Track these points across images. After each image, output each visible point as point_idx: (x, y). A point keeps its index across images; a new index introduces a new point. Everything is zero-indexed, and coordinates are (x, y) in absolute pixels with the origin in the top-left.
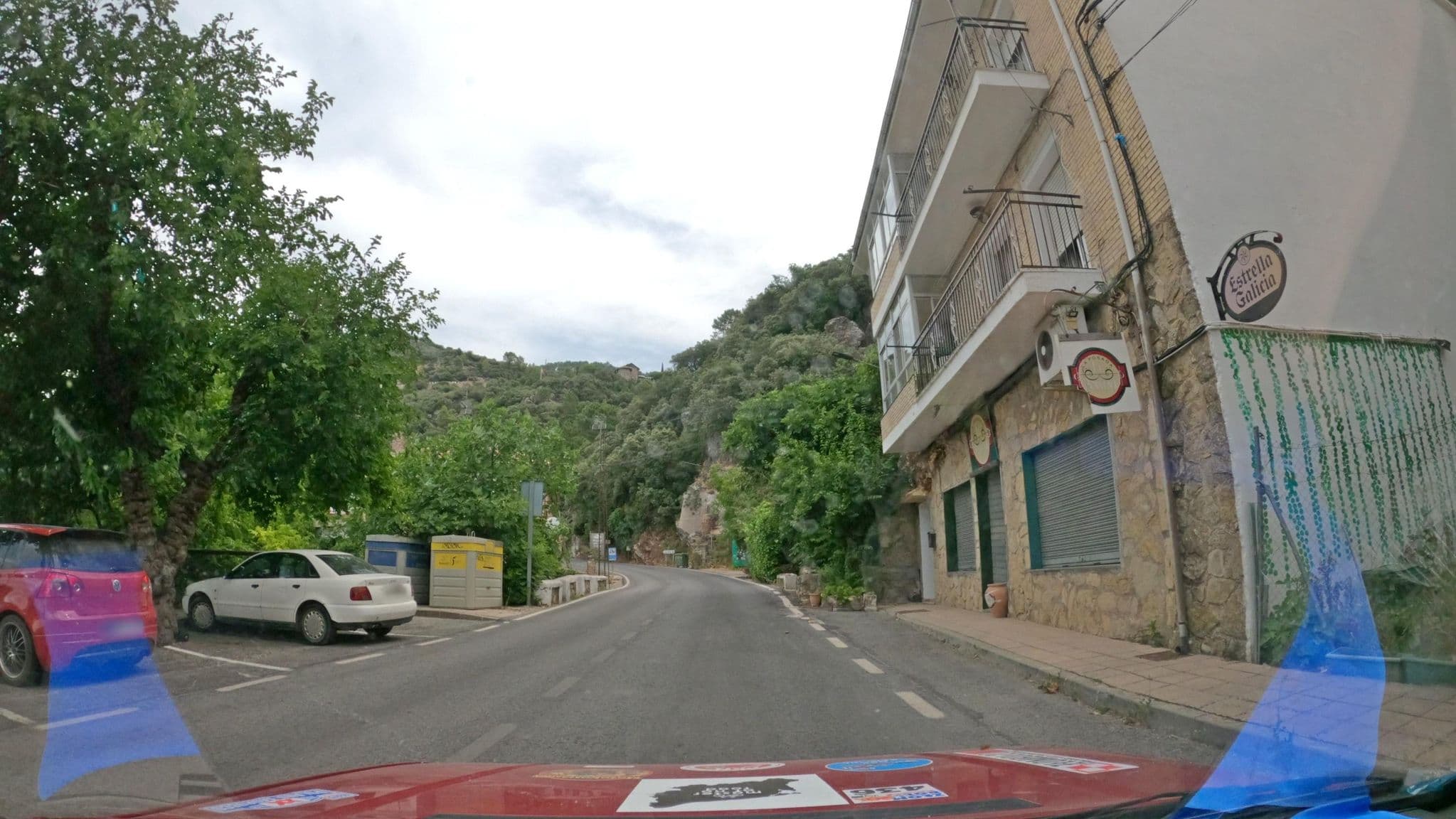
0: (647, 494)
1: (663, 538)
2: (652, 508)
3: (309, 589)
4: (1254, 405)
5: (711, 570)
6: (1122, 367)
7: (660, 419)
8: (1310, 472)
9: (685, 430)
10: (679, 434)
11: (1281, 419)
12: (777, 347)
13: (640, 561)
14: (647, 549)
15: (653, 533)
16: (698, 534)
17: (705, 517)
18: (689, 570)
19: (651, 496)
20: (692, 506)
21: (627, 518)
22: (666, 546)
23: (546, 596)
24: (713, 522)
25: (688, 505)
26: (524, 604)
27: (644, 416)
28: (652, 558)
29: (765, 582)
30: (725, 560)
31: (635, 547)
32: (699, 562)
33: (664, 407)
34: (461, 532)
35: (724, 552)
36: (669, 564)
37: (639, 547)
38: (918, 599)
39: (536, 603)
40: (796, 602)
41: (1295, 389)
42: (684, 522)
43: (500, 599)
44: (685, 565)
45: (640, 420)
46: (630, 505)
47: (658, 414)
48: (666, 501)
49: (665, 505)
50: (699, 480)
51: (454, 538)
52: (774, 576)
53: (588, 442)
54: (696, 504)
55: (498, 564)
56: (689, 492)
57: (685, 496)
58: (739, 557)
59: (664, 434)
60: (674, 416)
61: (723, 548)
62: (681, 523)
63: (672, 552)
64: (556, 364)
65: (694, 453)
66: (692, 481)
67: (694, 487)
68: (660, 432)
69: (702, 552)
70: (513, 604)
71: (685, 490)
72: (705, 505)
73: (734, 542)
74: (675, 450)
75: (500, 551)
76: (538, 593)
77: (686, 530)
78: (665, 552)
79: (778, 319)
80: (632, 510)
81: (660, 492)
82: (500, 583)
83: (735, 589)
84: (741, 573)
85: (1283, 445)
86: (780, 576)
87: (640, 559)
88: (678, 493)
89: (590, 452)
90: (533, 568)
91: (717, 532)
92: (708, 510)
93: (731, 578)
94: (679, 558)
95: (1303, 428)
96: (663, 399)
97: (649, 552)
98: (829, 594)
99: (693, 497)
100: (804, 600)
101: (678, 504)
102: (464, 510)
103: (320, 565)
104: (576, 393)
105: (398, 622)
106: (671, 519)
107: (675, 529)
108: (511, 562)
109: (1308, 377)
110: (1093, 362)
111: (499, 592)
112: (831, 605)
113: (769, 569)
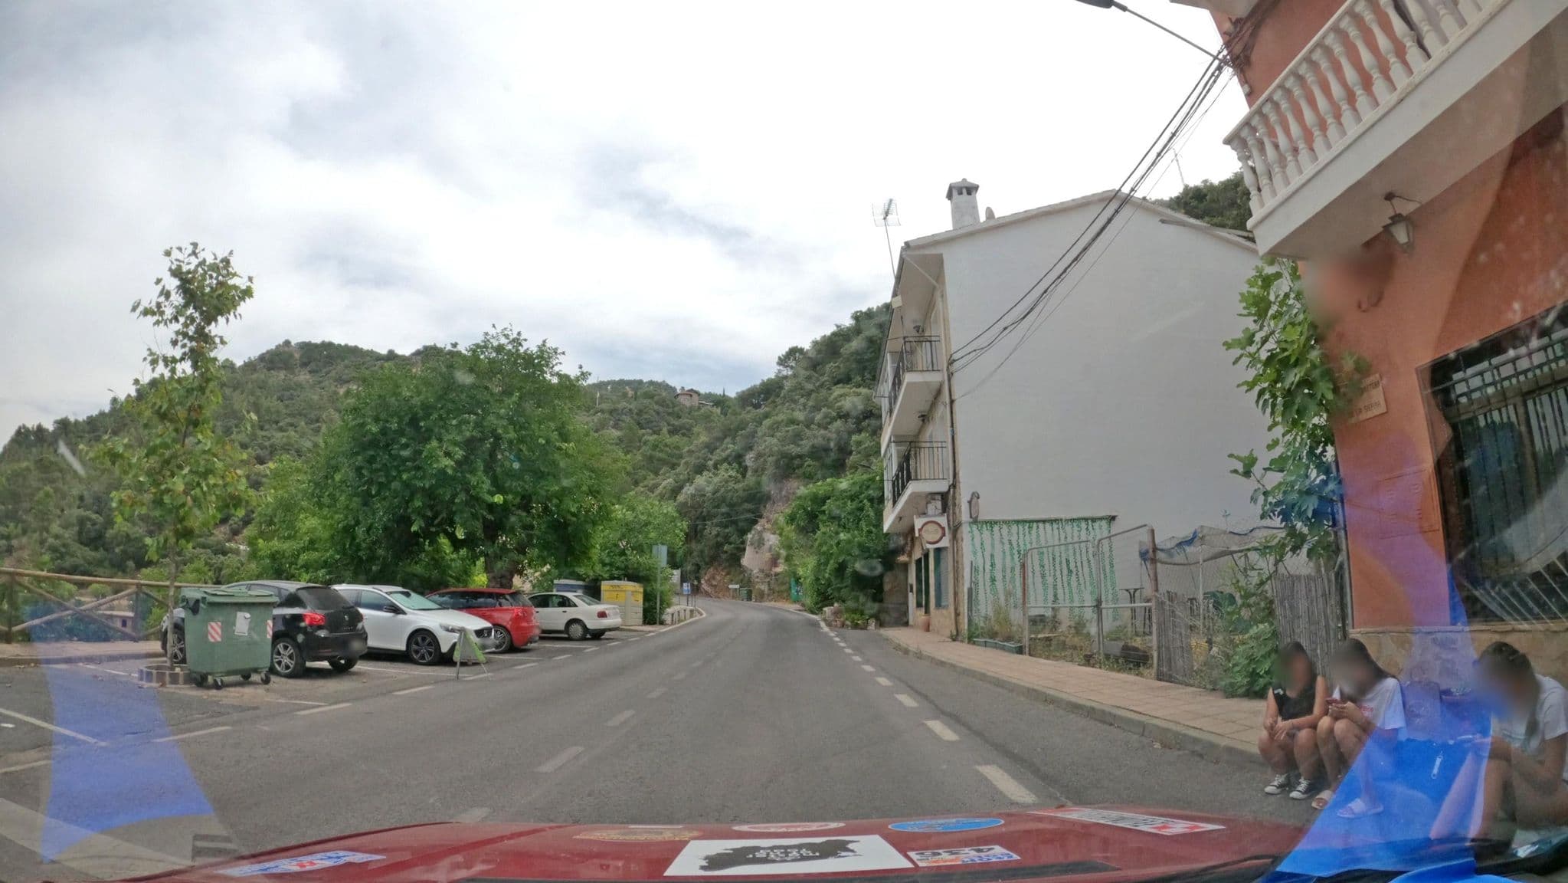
0: (714, 532)
1: (728, 574)
2: (719, 545)
3: (571, 613)
4: (979, 551)
5: (772, 604)
6: (943, 529)
7: (725, 460)
8: (1004, 577)
9: (749, 473)
10: (744, 476)
11: (992, 556)
12: (835, 399)
13: (707, 594)
14: (714, 583)
15: (720, 569)
16: (762, 571)
17: (768, 555)
18: (752, 603)
19: (717, 535)
20: (756, 544)
21: (695, 554)
22: (731, 581)
23: (667, 618)
24: (774, 562)
25: (752, 544)
26: (655, 623)
27: (710, 456)
28: (720, 591)
29: (813, 613)
30: (784, 594)
31: (703, 582)
32: (761, 596)
33: (730, 447)
34: (619, 579)
35: (783, 588)
36: (734, 597)
37: (706, 582)
38: (906, 624)
39: (662, 623)
40: (829, 625)
41: (1003, 543)
42: (749, 559)
43: (641, 621)
44: (749, 598)
45: (706, 459)
46: (699, 541)
47: (724, 455)
48: (732, 539)
49: (730, 544)
50: (762, 521)
51: (616, 582)
52: (820, 609)
53: (652, 476)
54: (760, 543)
55: (640, 598)
56: (753, 532)
57: (749, 536)
58: (797, 592)
59: (731, 477)
60: (739, 458)
61: (783, 584)
62: (745, 561)
63: (737, 586)
64: (609, 383)
65: (758, 495)
66: (755, 522)
67: (758, 527)
68: (726, 475)
69: (764, 587)
70: (649, 623)
71: (749, 530)
72: (767, 545)
73: (793, 579)
74: (741, 493)
75: (642, 590)
76: (664, 617)
77: (750, 567)
78: (730, 586)
79: (838, 367)
80: (700, 547)
81: (727, 530)
82: (641, 610)
83: (794, 617)
84: (798, 606)
85: (992, 566)
86: (825, 609)
87: (706, 592)
88: (743, 532)
89: (656, 486)
90: (661, 601)
91: (779, 570)
92: (770, 549)
93: (790, 610)
94: (744, 591)
95: (1004, 559)
96: (728, 440)
97: (715, 586)
98: (847, 619)
99: (757, 537)
100: (834, 623)
101: (743, 543)
102: (618, 564)
103: (576, 600)
104: (635, 420)
105: (610, 630)
106: (735, 559)
107: (740, 565)
108: (648, 597)
109: (1012, 539)
110: (930, 527)
111: (641, 615)
112: (848, 626)
113: (817, 603)
